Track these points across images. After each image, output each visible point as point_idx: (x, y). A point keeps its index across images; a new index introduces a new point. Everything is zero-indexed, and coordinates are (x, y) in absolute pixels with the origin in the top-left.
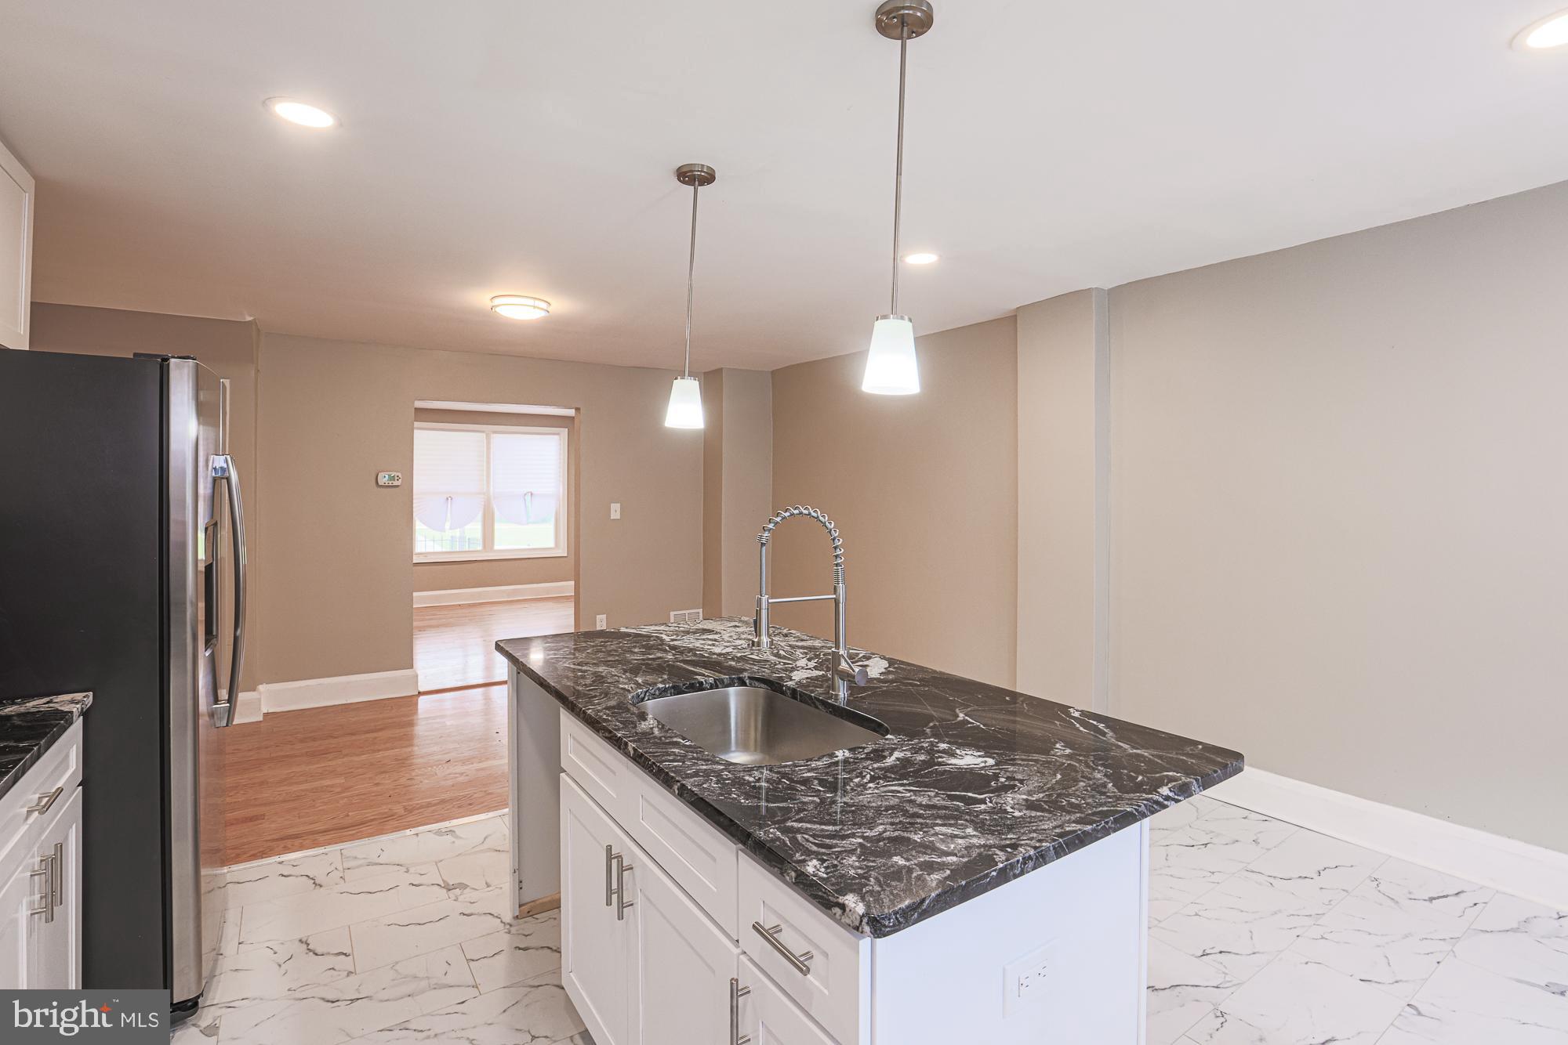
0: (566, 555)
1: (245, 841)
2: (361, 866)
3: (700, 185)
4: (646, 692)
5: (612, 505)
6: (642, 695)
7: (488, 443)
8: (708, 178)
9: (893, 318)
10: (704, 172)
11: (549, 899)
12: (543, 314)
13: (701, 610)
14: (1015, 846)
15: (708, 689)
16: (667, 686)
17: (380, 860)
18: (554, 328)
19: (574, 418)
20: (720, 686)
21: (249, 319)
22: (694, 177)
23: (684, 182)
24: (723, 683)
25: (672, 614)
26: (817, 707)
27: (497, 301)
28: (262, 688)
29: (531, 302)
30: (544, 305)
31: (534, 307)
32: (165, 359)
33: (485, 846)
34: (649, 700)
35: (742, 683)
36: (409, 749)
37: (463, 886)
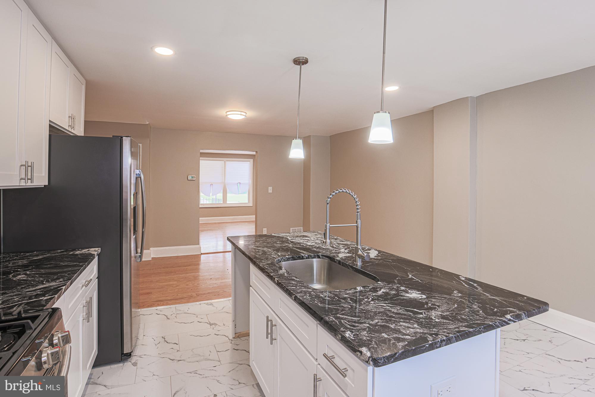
0: (252, 206)
1: (146, 301)
2: (182, 313)
3: (302, 65)
4: (282, 259)
5: (269, 187)
6: (280, 260)
7: (225, 165)
8: (306, 62)
9: (382, 112)
10: (304, 60)
11: (246, 332)
12: (243, 117)
13: (302, 228)
14: (437, 335)
15: (306, 259)
16: (290, 257)
17: (187, 312)
18: (249, 122)
19: (255, 155)
20: (310, 258)
21: (148, 123)
22: (300, 62)
23: (296, 64)
24: (311, 256)
25: (291, 229)
26: (349, 268)
27: (228, 113)
28: (151, 249)
29: (240, 113)
30: (244, 114)
31: (241, 115)
32: (122, 137)
33: (222, 311)
34: (283, 262)
35: (319, 257)
36: (198, 273)
37: (216, 324)
